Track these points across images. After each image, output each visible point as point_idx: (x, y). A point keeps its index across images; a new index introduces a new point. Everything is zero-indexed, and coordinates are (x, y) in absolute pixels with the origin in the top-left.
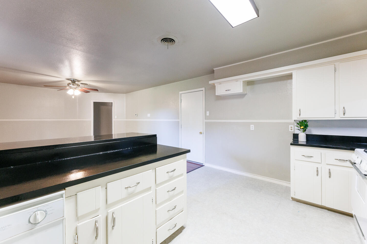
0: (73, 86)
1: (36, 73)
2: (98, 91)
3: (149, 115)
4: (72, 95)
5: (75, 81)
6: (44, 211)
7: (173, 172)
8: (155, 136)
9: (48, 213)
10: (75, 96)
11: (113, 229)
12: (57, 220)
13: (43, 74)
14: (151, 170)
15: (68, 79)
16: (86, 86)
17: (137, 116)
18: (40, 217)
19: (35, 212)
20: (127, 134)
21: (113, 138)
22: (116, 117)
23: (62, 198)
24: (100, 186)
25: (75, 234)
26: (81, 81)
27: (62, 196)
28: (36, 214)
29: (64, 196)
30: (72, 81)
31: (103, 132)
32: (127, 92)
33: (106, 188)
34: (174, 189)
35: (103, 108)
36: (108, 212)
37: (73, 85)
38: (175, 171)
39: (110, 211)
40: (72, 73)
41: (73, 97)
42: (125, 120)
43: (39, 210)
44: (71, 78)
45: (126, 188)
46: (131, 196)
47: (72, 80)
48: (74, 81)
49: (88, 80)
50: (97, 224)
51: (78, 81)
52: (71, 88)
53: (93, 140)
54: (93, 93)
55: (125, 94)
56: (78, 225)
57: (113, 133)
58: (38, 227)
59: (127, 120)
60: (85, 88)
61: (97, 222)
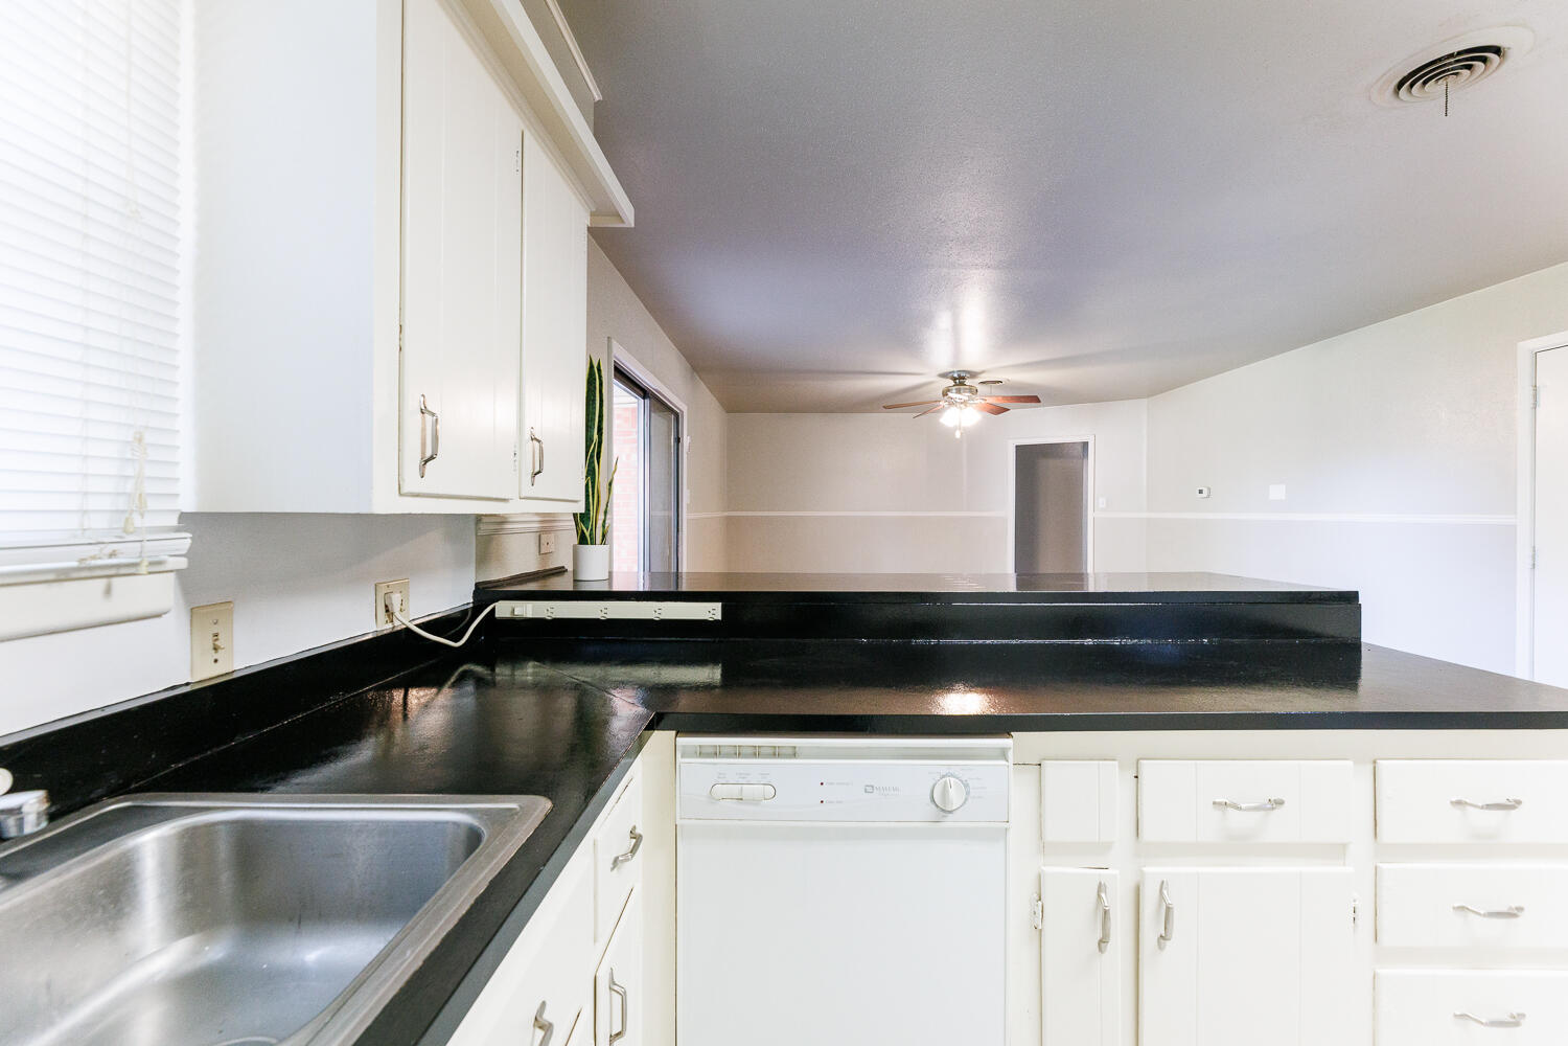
0: (958, 396)
1: (838, 372)
2: (1039, 401)
3: (1277, 492)
4: (955, 429)
5: (964, 378)
6: (962, 781)
7: (1500, 813)
8: (1350, 599)
9: (972, 794)
10: (964, 429)
11: (1161, 947)
12: (992, 825)
13: (877, 369)
14: (1350, 763)
15: (944, 376)
16: (996, 390)
17: (1208, 496)
18: (955, 797)
19: (944, 777)
20: (1151, 576)
21: (1091, 589)
22: (1102, 502)
23: (1004, 762)
24: (1116, 763)
25: (1036, 896)
26: (983, 375)
27: (1003, 754)
28: (945, 782)
29: (1010, 754)
30: (954, 379)
31: (1049, 563)
32: (1155, 389)
33: (1137, 777)
34: (1510, 914)
35: (1049, 466)
36: (1142, 873)
37: (958, 391)
38: (1513, 812)
39: (1155, 871)
40: (957, 353)
41: (958, 435)
42: (1144, 515)
43: (952, 776)
44: (952, 370)
45: (1220, 804)
46: (1239, 846)
47: (956, 375)
48: (959, 380)
49: (1005, 367)
50: (1103, 895)
51: (973, 375)
52: (952, 403)
53: (1012, 588)
54: (1019, 413)
55: (1145, 401)
56: (1045, 869)
57: (1090, 570)
58: (949, 823)
59: (1153, 515)
60: (993, 397)
61: (1103, 887)
